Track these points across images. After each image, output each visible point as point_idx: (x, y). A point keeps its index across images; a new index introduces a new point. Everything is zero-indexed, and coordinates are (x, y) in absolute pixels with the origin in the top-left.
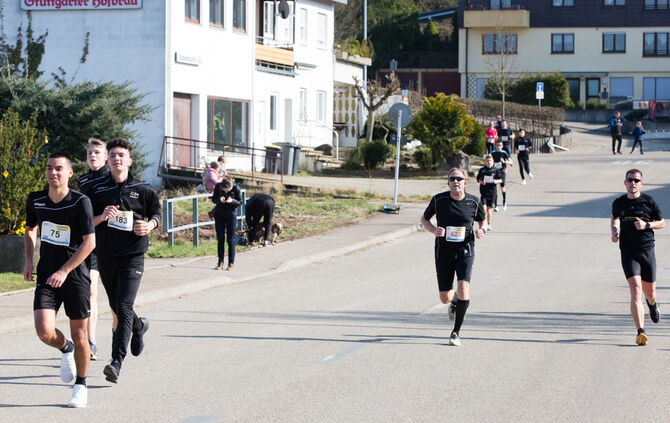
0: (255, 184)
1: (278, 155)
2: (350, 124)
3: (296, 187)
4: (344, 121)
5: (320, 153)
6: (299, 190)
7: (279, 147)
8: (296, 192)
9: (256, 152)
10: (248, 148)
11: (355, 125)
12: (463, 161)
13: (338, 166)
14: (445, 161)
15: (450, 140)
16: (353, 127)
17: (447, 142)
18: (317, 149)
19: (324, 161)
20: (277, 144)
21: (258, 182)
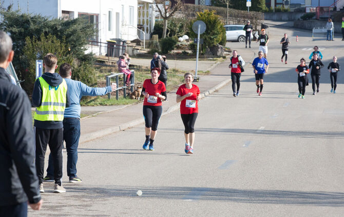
0: (111, 64)
1: (115, 46)
2: (145, 26)
3: (133, 66)
4: (141, 24)
5: (134, 44)
6: (135, 67)
7: (115, 42)
8: (134, 69)
9: (102, 44)
10: (97, 42)
11: (148, 26)
12: (219, 50)
13: (145, 52)
14: (209, 50)
15: (212, 37)
16: (147, 27)
17: (211, 39)
18: (132, 42)
19: (138, 49)
20: (113, 39)
21: (112, 63)
